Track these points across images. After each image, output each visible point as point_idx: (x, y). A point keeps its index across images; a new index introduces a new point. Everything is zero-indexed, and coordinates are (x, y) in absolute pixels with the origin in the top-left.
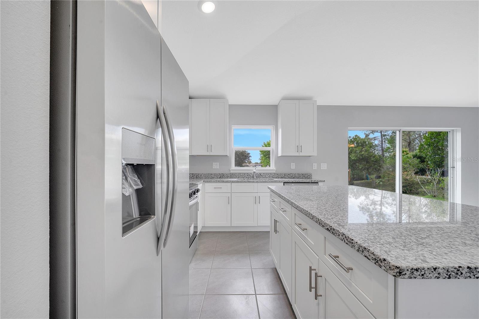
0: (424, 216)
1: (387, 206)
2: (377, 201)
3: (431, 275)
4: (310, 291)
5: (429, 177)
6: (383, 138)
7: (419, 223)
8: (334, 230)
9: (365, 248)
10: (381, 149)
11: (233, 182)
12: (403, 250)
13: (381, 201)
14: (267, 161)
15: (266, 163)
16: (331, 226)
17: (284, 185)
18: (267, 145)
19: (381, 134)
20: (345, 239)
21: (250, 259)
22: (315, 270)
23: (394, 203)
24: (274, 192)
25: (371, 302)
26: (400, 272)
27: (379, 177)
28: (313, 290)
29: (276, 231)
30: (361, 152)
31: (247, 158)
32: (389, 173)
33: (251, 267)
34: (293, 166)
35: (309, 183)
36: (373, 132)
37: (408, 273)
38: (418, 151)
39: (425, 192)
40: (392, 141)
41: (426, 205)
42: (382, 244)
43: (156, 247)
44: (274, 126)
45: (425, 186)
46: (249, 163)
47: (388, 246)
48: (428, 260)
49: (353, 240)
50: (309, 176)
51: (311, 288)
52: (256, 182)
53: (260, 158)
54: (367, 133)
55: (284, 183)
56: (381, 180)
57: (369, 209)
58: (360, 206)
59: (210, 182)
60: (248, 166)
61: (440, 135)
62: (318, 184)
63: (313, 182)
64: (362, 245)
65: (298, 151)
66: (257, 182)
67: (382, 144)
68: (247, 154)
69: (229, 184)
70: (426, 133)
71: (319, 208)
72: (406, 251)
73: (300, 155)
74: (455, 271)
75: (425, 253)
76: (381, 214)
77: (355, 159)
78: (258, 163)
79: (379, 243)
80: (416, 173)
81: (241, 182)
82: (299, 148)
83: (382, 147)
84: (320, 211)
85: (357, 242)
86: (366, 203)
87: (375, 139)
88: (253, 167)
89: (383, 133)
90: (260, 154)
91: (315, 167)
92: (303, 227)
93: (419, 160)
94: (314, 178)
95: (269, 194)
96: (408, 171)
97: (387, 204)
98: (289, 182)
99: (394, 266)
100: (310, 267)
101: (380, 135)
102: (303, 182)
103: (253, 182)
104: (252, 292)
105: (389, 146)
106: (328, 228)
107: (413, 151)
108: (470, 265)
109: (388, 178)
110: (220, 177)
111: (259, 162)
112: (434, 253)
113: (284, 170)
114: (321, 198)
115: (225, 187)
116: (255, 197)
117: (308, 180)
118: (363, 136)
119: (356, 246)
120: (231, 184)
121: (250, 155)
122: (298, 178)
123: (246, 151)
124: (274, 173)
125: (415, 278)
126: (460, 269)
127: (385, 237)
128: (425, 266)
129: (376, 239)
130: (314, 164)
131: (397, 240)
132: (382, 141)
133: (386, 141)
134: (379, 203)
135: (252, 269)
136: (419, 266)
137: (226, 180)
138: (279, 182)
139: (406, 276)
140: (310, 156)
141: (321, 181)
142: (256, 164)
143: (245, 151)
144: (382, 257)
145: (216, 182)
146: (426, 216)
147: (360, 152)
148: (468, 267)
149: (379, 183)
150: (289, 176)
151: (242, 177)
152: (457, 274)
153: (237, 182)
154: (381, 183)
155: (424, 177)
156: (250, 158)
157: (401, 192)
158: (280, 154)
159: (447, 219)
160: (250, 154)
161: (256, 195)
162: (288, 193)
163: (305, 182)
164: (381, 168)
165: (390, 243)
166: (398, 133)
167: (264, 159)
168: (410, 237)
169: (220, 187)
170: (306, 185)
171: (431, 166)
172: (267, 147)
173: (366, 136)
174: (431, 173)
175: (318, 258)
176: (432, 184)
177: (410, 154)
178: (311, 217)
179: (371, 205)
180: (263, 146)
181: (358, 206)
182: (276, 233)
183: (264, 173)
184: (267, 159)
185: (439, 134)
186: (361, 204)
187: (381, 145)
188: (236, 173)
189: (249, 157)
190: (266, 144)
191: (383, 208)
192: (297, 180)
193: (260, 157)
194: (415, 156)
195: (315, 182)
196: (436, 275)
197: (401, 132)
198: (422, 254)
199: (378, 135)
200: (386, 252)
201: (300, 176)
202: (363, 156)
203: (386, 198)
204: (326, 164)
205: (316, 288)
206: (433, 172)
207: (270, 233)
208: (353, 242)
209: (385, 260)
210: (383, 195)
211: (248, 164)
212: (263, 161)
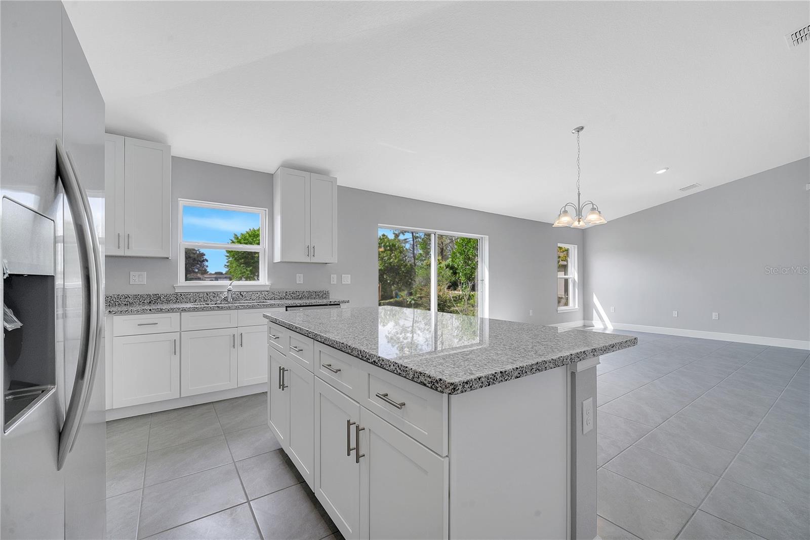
0: (456, 341)
1: (419, 332)
2: (409, 327)
3: (477, 385)
4: (349, 454)
5: (461, 292)
6: (415, 240)
7: (453, 349)
8: (383, 361)
9: (421, 373)
10: (412, 256)
11: (184, 310)
12: (454, 368)
13: (413, 326)
14: (241, 271)
15: (240, 274)
16: (379, 357)
17: (286, 311)
18: (242, 241)
19: (413, 235)
20: (398, 368)
21: (229, 449)
22: (355, 424)
23: (427, 327)
24: (277, 322)
25: (427, 434)
26: (454, 389)
27: (411, 294)
28: (353, 453)
29: (282, 386)
30: (390, 259)
31: (198, 264)
32: (421, 288)
33: (234, 461)
34: (300, 279)
35: (327, 305)
36: (403, 232)
37: (460, 387)
38: (450, 259)
39: (457, 311)
40: (426, 245)
41: (458, 327)
42: (435, 366)
43: (56, 454)
44: (267, 209)
45: (457, 303)
46: (202, 274)
47: (441, 367)
48: (474, 372)
49: (407, 367)
50: (325, 294)
51: (349, 450)
52: (234, 308)
53: (227, 264)
54: (396, 232)
55: (286, 307)
56: (413, 297)
57: (399, 339)
58: (388, 337)
59: (127, 312)
60: (199, 279)
61: (470, 242)
62: (339, 306)
63: (333, 303)
64: (417, 370)
65: (308, 255)
66: (237, 308)
67: (413, 248)
68: (198, 256)
69: (176, 316)
70: (458, 238)
71: (356, 338)
72: (457, 369)
73: (311, 262)
74: (493, 377)
75: (471, 367)
76: (412, 345)
77: (383, 268)
78: (221, 273)
79: (432, 366)
80: (449, 288)
81: (203, 309)
82: (310, 250)
83: (414, 253)
84: (359, 341)
85: (411, 369)
86: (395, 331)
87: (405, 241)
88: (212, 280)
89: (414, 234)
90: (227, 256)
91: (334, 279)
92: (335, 367)
93: (451, 271)
94: (333, 298)
95: (266, 328)
96: (441, 285)
97: (419, 329)
98: (294, 305)
99: (449, 383)
100: (348, 421)
101: (411, 237)
102: (318, 304)
103: (229, 308)
104: (241, 500)
105: (421, 252)
106: (375, 360)
107: (445, 261)
108: (501, 370)
109: (421, 294)
110: (150, 303)
111: (224, 270)
112: (478, 366)
113: (285, 286)
114: (355, 325)
115: (166, 321)
116: (232, 335)
117: (325, 301)
118: (391, 236)
119: (411, 373)
120: (181, 315)
121: (205, 257)
122: (308, 298)
123: (196, 249)
124: (267, 291)
125: (466, 391)
126: (496, 374)
127: (437, 359)
128: (473, 377)
129: (429, 362)
130: (332, 275)
131: (447, 360)
132: (414, 244)
133: (418, 246)
134: (410, 329)
135: (235, 464)
136: (469, 378)
137: (165, 307)
138: (279, 306)
139: (459, 391)
140: (326, 263)
141: (344, 302)
142: (219, 276)
143: (194, 250)
144: (438, 378)
145: (144, 312)
146: (458, 340)
147: (388, 259)
148: (501, 372)
149: (411, 301)
150: (293, 295)
151: (203, 300)
152: (494, 380)
153: (195, 310)
154: (413, 302)
155: (456, 292)
156: (206, 263)
157: (436, 310)
158: (277, 258)
159: (477, 340)
160: (204, 255)
161: (234, 331)
162: (303, 321)
163: (321, 304)
164: (413, 282)
165: (441, 364)
166: (433, 236)
167: (236, 267)
168: (457, 356)
169: (154, 323)
170: (322, 308)
171: (463, 279)
172: (241, 243)
173: (395, 237)
174: (462, 287)
175: (358, 405)
176: (463, 300)
177: (444, 264)
178: (350, 351)
179: (401, 334)
180: (233, 242)
181: (386, 336)
182: (283, 390)
183: (247, 292)
184: (242, 265)
185: (469, 240)
186: (389, 334)
187: (412, 250)
188: (189, 293)
189: (203, 261)
190: (240, 238)
191: (415, 335)
192: (308, 302)
193: (227, 262)
194: (447, 266)
195: (335, 303)
196: (480, 384)
197: (437, 236)
198: (469, 368)
199: (409, 236)
200: (440, 372)
201: (310, 295)
202: (392, 265)
203: (418, 323)
204: (349, 276)
205: (357, 449)
206: (464, 286)
207: (269, 393)
208: (407, 369)
209: (441, 380)
210: (415, 318)
211: (199, 275)
212: (232, 270)
